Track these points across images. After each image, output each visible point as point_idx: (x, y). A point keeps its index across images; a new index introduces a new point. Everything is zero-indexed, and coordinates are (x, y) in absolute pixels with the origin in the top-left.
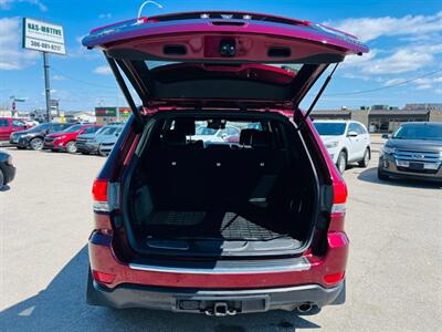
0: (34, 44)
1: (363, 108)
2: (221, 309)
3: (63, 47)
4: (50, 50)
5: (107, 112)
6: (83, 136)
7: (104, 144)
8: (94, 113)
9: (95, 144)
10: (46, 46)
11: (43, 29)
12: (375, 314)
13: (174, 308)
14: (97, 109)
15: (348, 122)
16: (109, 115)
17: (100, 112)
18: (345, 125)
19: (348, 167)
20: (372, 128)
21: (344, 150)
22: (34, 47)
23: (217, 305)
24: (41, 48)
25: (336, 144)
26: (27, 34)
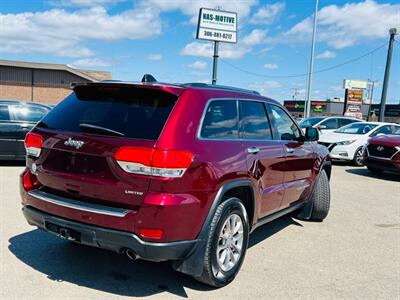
0: (208, 34)
3: (234, 35)
4: (221, 39)
5: (297, 106)
10: (217, 35)
11: (217, 18)
14: (286, 103)
22: (206, 37)
23: (61, 229)
24: (213, 38)
26: (202, 24)
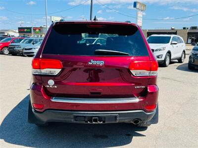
1: (184, 28)
2: (96, 120)
5: (26, 30)
6: (13, 44)
7: (26, 49)
8: (17, 31)
9: (20, 49)
12: (174, 131)
13: (73, 120)
14: (19, 28)
15: (172, 36)
16: (27, 32)
17: (21, 30)
18: (170, 37)
19: (171, 63)
20: (190, 41)
21: (169, 53)
23: (94, 118)
25: (164, 49)
